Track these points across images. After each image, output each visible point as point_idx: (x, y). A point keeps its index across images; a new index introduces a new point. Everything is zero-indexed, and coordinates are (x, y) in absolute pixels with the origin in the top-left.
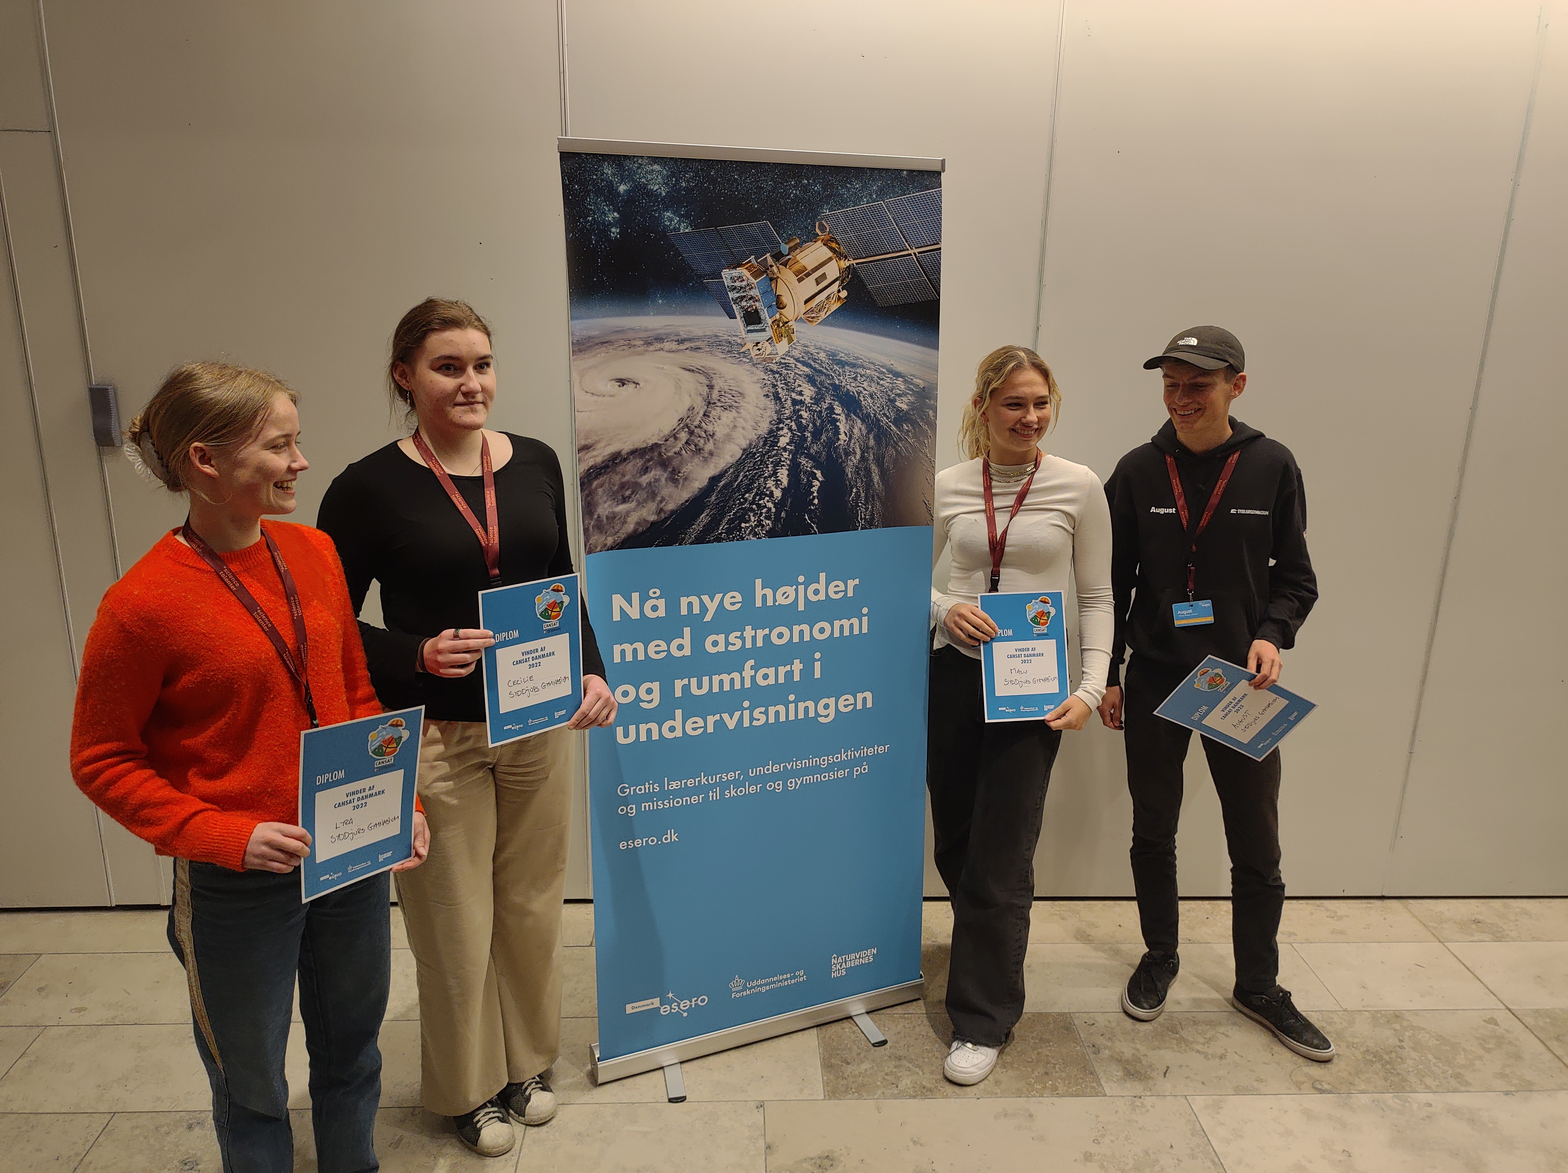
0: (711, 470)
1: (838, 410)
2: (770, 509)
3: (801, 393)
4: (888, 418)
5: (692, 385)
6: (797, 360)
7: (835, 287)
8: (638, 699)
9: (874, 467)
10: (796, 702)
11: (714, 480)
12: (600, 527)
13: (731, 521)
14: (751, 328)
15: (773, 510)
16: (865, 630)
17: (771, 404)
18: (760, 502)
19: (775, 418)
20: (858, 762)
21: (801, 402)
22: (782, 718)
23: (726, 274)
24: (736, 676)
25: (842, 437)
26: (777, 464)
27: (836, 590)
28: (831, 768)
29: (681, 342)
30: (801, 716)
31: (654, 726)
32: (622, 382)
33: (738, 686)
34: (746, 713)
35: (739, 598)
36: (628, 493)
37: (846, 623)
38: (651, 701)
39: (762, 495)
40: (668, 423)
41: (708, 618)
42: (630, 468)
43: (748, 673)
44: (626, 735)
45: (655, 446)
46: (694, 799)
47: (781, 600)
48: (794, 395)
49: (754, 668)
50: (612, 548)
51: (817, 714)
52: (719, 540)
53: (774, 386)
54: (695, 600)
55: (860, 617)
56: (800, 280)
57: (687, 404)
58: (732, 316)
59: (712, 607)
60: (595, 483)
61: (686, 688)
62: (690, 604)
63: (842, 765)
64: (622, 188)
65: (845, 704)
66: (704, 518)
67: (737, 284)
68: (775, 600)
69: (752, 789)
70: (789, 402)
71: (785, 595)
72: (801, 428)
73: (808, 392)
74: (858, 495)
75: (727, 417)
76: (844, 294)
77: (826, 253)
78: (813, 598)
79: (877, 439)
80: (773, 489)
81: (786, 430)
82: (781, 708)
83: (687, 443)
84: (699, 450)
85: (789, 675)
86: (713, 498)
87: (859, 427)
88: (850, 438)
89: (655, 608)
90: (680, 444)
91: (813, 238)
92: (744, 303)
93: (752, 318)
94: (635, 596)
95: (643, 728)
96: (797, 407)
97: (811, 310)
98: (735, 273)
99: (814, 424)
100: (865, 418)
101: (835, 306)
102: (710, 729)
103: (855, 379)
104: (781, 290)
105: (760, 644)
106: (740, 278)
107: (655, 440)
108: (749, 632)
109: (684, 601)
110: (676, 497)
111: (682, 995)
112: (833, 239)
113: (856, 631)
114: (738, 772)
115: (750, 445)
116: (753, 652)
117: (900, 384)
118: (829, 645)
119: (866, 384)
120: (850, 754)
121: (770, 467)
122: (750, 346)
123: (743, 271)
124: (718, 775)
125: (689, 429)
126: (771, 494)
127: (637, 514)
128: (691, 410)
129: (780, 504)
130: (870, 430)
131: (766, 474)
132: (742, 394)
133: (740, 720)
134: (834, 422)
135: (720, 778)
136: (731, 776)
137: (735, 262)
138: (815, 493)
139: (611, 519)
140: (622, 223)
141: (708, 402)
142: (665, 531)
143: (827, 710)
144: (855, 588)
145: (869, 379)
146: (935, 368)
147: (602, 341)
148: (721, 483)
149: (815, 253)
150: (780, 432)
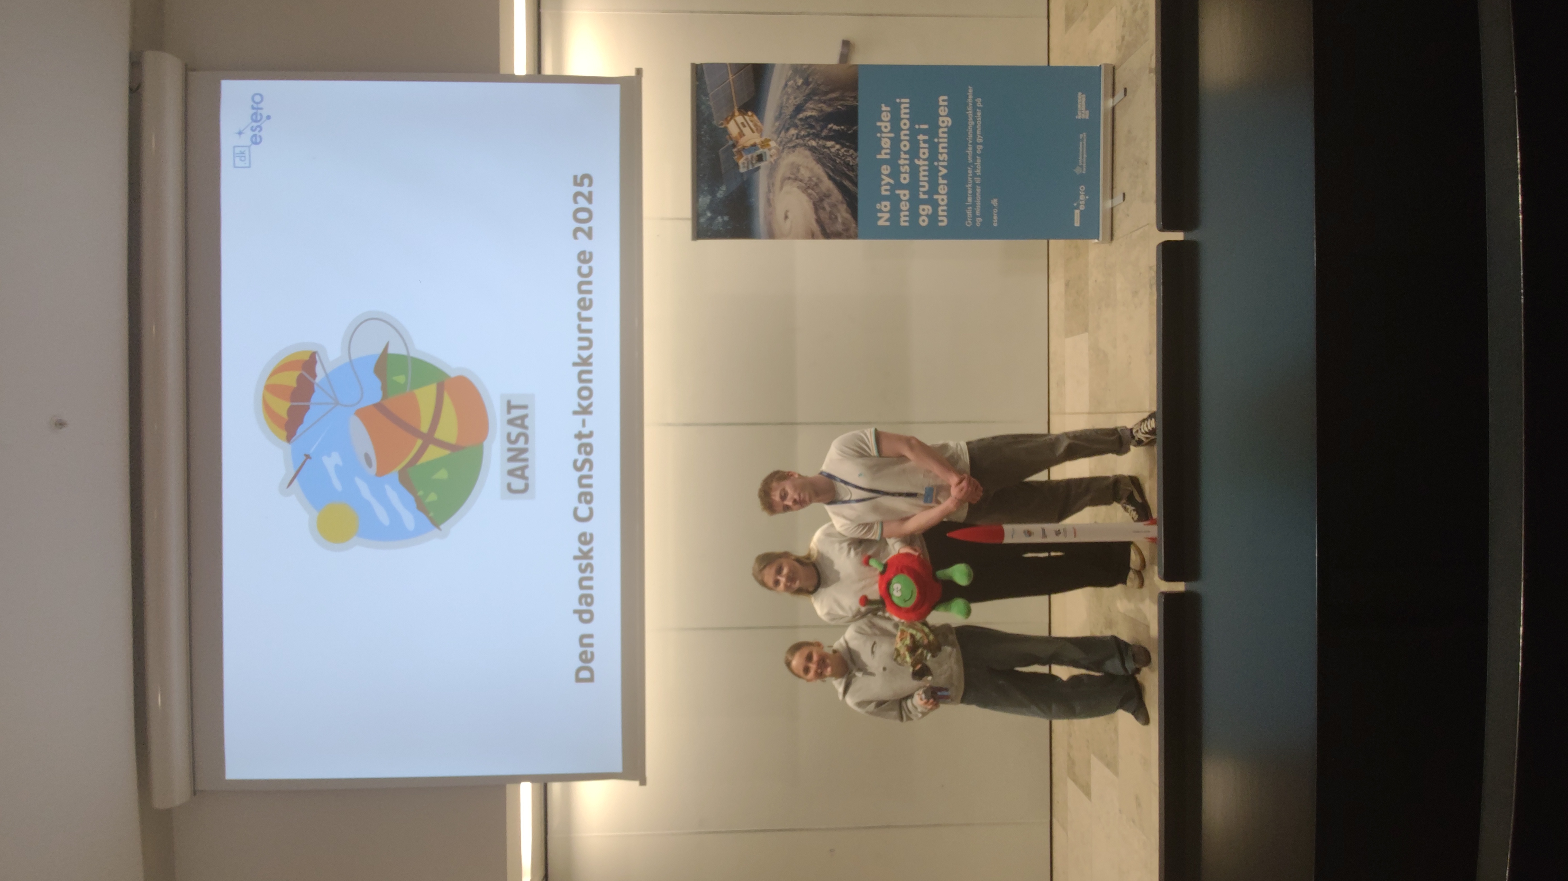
0: (825, 179)
2: (845, 151)
3: (793, 135)
4: (806, 89)
5: (788, 187)
6: (778, 137)
7: (747, 117)
8: (927, 215)
9: (829, 96)
10: (939, 138)
11: (830, 177)
12: (847, 230)
13: (849, 170)
14: (764, 158)
15: (845, 149)
16: (907, 100)
17: (798, 149)
18: (841, 155)
19: (803, 148)
20: (974, 104)
21: (798, 135)
22: (946, 145)
23: (742, 170)
24: (921, 169)
25: (814, 113)
26: (824, 147)
27: (886, 116)
28: (975, 120)
29: (769, 191)
30: (946, 135)
31: (940, 208)
32: (786, 217)
33: (926, 168)
34: (941, 163)
35: (884, 167)
36: (833, 216)
37: (903, 111)
38: (928, 209)
39: (838, 154)
40: (804, 198)
41: (892, 182)
42: (823, 215)
43: (921, 163)
44: (942, 221)
45: (814, 204)
46: (978, 190)
47: (888, 145)
48: (794, 139)
49: (919, 158)
50: (857, 225)
51: (947, 127)
52: (856, 176)
53: (790, 148)
54: (883, 188)
55: (901, 103)
56: (744, 135)
57: (796, 190)
58: (758, 168)
59: (887, 180)
60: (828, 231)
61: (924, 193)
62: (886, 190)
63: (975, 113)
64: (709, 214)
65: (943, 111)
66: (846, 183)
67: (746, 165)
68: (888, 148)
69: (979, 161)
70: (797, 141)
71: (886, 143)
72: (808, 135)
73: (793, 131)
74: (841, 105)
75: (803, 171)
76: (750, 113)
77: (732, 123)
78: (889, 129)
79: (815, 95)
80: (835, 149)
81: (809, 143)
82: (941, 145)
83: (813, 189)
84: (816, 185)
85: (925, 141)
86: (837, 178)
87: (810, 105)
88: (814, 109)
89: (886, 206)
90: (814, 193)
91: (726, 129)
92: (754, 162)
93: (760, 158)
94: (879, 215)
95: (940, 213)
96: (799, 137)
97: (757, 129)
98: (741, 166)
99: (807, 128)
100: (806, 101)
101: (755, 118)
102: (945, 182)
103: (787, 107)
104: (748, 144)
105: (907, 156)
106: (744, 163)
107: (811, 205)
108: (901, 162)
109: (884, 193)
110: (837, 195)
111: (1077, 199)
112: (726, 119)
113: (908, 105)
114: (969, 168)
115: (815, 160)
116: (911, 160)
117: (791, 83)
118: (913, 121)
119: (790, 102)
120: (970, 108)
121: (826, 150)
122: (772, 160)
123: (741, 162)
124: (969, 178)
125: (807, 188)
126: (838, 150)
127: (843, 213)
128: (798, 187)
129: (843, 146)
130: (811, 99)
131: (829, 152)
132: (793, 164)
133: (943, 167)
134: (807, 118)
135: (970, 177)
136: (970, 172)
137: (737, 165)
138: (839, 128)
139: (844, 224)
140: (722, 215)
141: (796, 179)
142: (851, 201)
143: (945, 121)
144: (886, 106)
145: (788, 99)
146: (783, 65)
147: (770, 225)
148: (831, 174)
149: (733, 128)
150: (810, 145)
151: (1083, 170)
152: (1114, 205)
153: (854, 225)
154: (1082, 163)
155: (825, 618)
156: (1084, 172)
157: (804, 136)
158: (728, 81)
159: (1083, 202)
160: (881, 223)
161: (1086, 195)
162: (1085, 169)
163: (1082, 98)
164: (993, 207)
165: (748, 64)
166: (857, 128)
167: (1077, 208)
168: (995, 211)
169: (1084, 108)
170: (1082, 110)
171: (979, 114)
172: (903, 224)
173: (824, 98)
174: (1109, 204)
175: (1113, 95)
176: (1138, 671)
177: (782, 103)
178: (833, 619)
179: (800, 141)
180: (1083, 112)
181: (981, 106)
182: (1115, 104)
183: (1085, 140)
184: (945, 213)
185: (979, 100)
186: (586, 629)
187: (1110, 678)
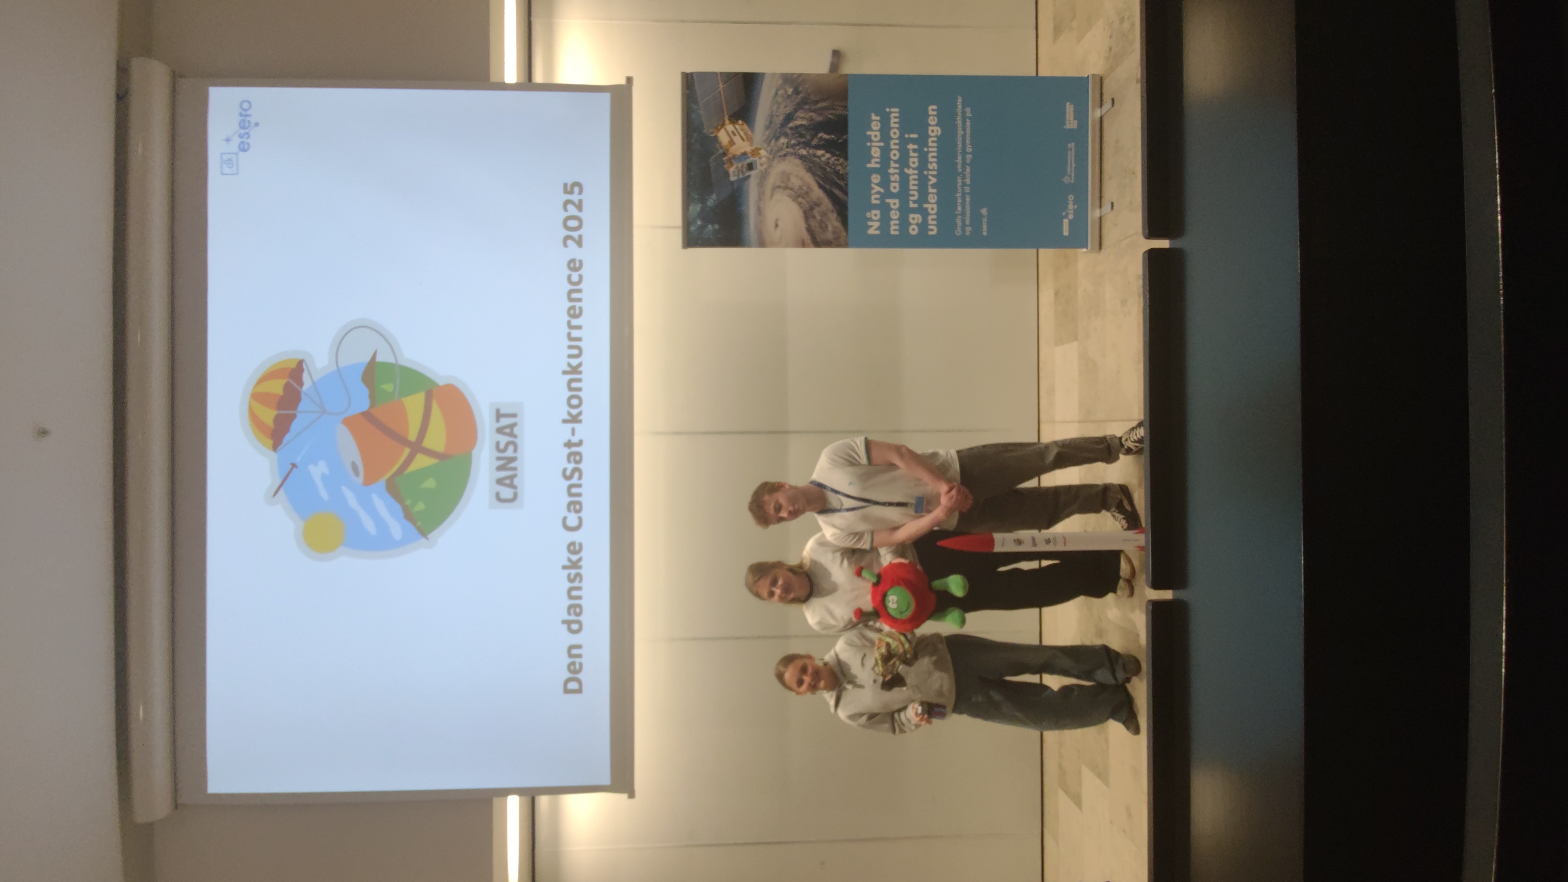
0: (816, 187)
1: (791, 125)
2: (835, 160)
3: (783, 144)
4: (796, 98)
5: (778, 196)
6: (769, 145)
7: (737, 126)
8: (917, 224)
9: (820, 105)
10: (928, 147)
11: (820, 186)
12: (837, 238)
13: (839, 179)
14: (754, 167)
15: (835, 158)
16: (897, 110)
17: (789, 158)
18: (831, 163)
19: (794, 156)
20: (964, 113)
21: (788, 143)
22: (935, 154)
23: (733, 178)
24: (911, 178)
25: (804, 122)
26: (815, 155)
27: (876, 126)
28: (964, 129)
29: (760, 199)
30: (935, 145)
31: (930, 217)
32: (777, 226)
33: (916, 177)
34: (930, 173)
35: (875, 175)
36: (824, 225)
37: (893, 120)
38: (918, 218)
39: (829, 163)
40: (794, 206)
41: (882, 190)
42: (814, 224)
43: (910, 172)
44: (932, 230)
45: (805, 212)
46: (968, 199)
47: (878, 154)
48: (784, 147)
49: (909, 167)
50: (847, 233)
51: (936, 136)
52: (846, 185)
53: (780, 157)
54: (874, 197)
55: (891, 113)
56: (734, 144)
57: (786, 198)
58: (749, 177)
59: (877, 189)
60: (818, 240)
61: (914, 202)
62: (876, 199)
63: (964, 123)
64: (699, 223)
65: (933, 121)
66: (837, 192)
67: (736, 173)
68: (877, 158)
69: (968, 170)
70: (788, 150)
71: (876, 152)
72: (799, 144)
73: (783, 140)
74: (831, 114)
75: (793, 180)
76: (740, 122)
77: (722, 132)
78: (878, 138)
79: (806, 103)
80: (825, 158)
81: (799, 151)
82: (930, 155)
83: (803, 198)
84: (807, 193)
85: (914, 151)
86: (828, 187)
87: (800, 114)
88: (805, 118)
89: (876, 215)
90: (804, 202)
91: (716, 138)
92: (744, 170)
93: (750, 167)
94: (870, 223)
95: (930, 222)
96: (789, 146)
97: (747, 138)
98: (731, 174)
99: (797, 137)
100: (796, 110)
101: (745, 127)
102: (935, 191)
103: (778, 116)
104: (738, 153)
105: (897, 165)
106: (734, 172)
107: (801, 213)
108: (891, 171)
109: (874, 202)
110: (827, 203)
111: (1065, 208)
112: (717, 127)
113: (897, 115)
114: (958, 177)
115: (805, 169)
116: (901, 169)
117: (780, 92)
118: (903, 130)
119: (780, 110)
120: (959, 118)
121: (816, 159)
122: (762, 168)
123: (731, 170)
124: (958, 187)
125: (798, 197)
126: (828, 159)
127: (833, 222)
128: (789, 196)
129: (833, 155)
130: (802, 108)
131: (819, 161)
132: (783, 173)
133: (933, 176)
134: (797, 127)
135: (960, 186)
136: (960, 181)
137: (727, 174)
138: (829, 137)
139: (834, 232)
140: (713, 223)
141: (786, 188)
142: (842, 209)
143: (934, 131)
144: (876, 115)
145: (778, 108)
146: (774, 74)
147: (760, 233)
148: (822, 183)
149: (723, 137)
150: (801, 154)
151: (1071, 179)
152: (1103, 214)
153: (844, 234)
154: (1071, 172)
155: (816, 628)
156: (1072, 182)
157: (793, 146)
158: (718, 90)
159: (1072, 212)
160: (871, 231)
161: (1074, 204)
162: (1073, 179)
163: (1070, 108)
164: (982, 216)
165: (738, 73)
166: (847, 137)
167: (1066, 217)
168: (985, 220)
169: (1072, 117)
170: (1070, 120)
171: (968, 124)
172: (893, 232)
173: (813, 107)
174: (1097, 214)
175: (1101, 105)
176: (1128, 680)
177: (773, 111)
178: (824, 629)
179: (790, 150)
180: (1072, 122)
181: (970, 115)
182: (1103, 113)
183: (1073, 150)
184: (935, 222)
185: (968, 110)
186: (575, 639)
187: (1101, 687)
